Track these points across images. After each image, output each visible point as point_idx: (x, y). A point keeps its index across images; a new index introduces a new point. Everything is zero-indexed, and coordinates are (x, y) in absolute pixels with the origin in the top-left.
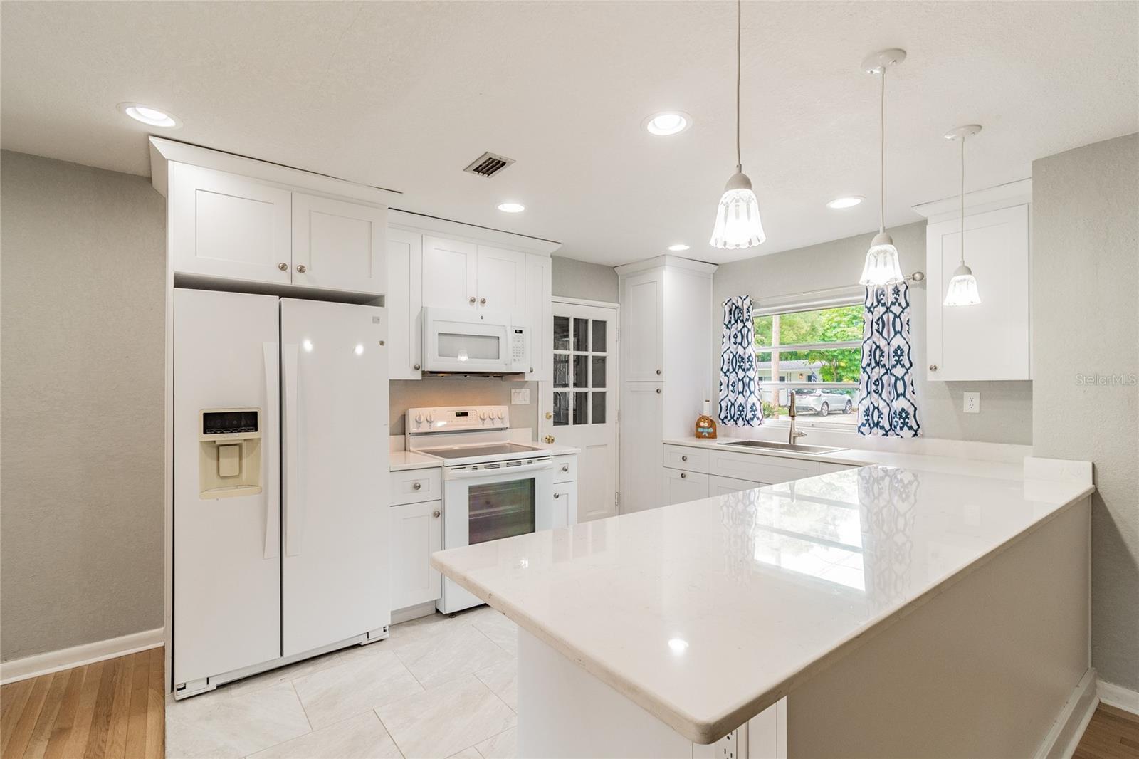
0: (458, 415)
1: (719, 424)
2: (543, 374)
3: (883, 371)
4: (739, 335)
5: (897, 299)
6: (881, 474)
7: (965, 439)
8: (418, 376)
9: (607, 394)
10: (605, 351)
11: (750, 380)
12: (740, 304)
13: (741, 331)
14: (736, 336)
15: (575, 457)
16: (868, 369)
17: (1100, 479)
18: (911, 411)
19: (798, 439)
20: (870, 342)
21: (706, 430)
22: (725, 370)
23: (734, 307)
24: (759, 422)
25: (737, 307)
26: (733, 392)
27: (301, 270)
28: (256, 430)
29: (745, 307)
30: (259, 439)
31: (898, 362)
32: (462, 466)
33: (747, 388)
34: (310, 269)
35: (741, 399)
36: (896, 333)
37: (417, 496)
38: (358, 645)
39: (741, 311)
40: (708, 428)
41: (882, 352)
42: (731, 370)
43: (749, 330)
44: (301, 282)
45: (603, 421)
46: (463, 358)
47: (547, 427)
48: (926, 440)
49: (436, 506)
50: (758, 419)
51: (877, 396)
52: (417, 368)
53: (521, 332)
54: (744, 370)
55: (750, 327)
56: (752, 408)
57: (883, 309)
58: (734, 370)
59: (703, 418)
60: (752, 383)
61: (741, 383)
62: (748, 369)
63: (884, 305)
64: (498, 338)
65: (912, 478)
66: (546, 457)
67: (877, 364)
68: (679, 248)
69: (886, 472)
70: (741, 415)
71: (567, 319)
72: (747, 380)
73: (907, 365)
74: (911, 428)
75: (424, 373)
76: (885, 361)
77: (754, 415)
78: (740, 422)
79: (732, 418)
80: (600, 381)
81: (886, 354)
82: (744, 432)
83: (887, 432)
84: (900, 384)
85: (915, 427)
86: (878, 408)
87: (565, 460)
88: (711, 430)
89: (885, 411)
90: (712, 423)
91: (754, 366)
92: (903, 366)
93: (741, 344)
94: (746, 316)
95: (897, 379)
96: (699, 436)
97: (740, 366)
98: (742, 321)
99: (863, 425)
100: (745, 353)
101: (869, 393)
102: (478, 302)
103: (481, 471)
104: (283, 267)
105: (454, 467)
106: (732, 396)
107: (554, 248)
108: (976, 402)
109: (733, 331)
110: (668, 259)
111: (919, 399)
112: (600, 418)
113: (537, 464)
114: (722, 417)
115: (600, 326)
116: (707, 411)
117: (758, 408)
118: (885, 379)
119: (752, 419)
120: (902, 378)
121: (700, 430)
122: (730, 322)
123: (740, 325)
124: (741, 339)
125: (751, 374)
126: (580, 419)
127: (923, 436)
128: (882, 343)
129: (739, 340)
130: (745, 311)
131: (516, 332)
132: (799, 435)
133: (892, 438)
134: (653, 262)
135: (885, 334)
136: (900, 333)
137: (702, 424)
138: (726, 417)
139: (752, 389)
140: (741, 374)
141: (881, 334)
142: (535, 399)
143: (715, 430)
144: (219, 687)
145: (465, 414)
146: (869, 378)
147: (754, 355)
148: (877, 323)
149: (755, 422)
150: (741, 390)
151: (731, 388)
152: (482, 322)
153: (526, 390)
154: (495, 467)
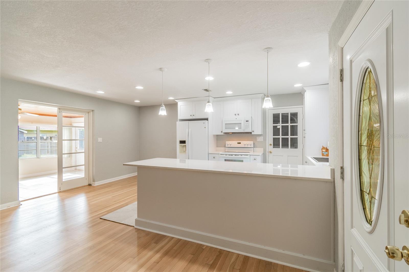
0: (238, 143)
8: (222, 134)
9: (298, 138)
10: (297, 123)
27: (194, 115)
28: (185, 143)
30: (186, 145)
32: (223, 155)
34: (195, 115)
45: (296, 148)
46: (237, 128)
47: (271, 148)
52: (221, 132)
53: (248, 121)
64: (241, 123)
66: (247, 155)
71: (279, 114)
75: (224, 133)
80: (295, 134)
87: (255, 157)
88: (327, 153)
96: (323, 155)
102: (237, 115)
103: (228, 156)
104: (191, 116)
113: (243, 156)
115: (294, 114)
121: (323, 153)
131: (246, 121)
137: (323, 150)
142: (265, 140)
145: (240, 143)
152: (236, 120)
153: (262, 137)
154: (232, 155)
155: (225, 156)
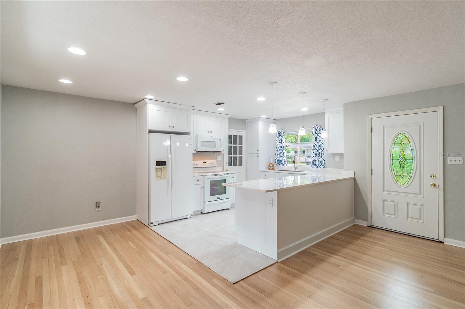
0: (203, 163)
1: (275, 166)
2: (226, 152)
3: (317, 151)
4: (281, 140)
5: (320, 132)
6: (316, 178)
7: (336, 168)
8: (195, 152)
9: (243, 157)
10: (242, 144)
11: (284, 153)
12: (281, 132)
13: (281, 139)
14: (280, 141)
15: (236, 174)
16: (313, 150)
17: (355, 175)
18: (323, 161)
19: (296, 169)
20: (313, 143)
21: (271, 167)
22: (277, 150)
23: (279, 132)
24: (286, 165)
25: (280, 132)
26: (279, 156)
27: (173, 127)
28: (166, 165)
29: (282, 132)
30: (167, 167)
31: (320, 148)
32: (208, 175)
33: (283, 155)
34: (175, 127)
35: (281, 158)
36: (320, 141)
37: (198, 183)
38: (186, 218)
39: (281, 134)
40: (272, 167)
41: (316, 146)
42: (278, 150)
43: (283, 139)
44: (173, 130)
45: (242, 165)
47: (226, 166)
48: (327, 168)
49: (202, 186)
50: (286, 164)
51: (315, 157)
52: (195, 150)
53: (221, 140)
54: (282, 150)
55: (284, 138)
56: (284, 161)
57: (317, 135)
58: (279, 150)
59: (271, 164)
60: (284, 154)
61: (281, 154)
62: (283, 150)
63: (317, 133)
64: (215, 142)
65: (323, 179)
66: (228, 174)
67: (315, 149)
68: (264, 116)
69: (317, 177)
70: (281, 163)
71: (232, 135)
72: (283, 153)
73: (322, 149)
74: (323, 165)
75: (197, 151)
76: (317, 148)
77: (285, 163)
78: (281, 165)
79: (279, 164)
80: (241, 153)
81: (317, 146)
82: (282, 168)
83: (318, 167)
84: (320, 154)
85: (324, 165)
86: (315, 160)
87: (233, 175)
88: (273, 167)
89: (317, 161)
90: (273, 165)
91: (285, 149)
92: (321, 149)
93: (281, 143)
94: (282, 135)
95: (320, 153)
96: (269, 169)
97: (281, 149)
98: (281, 136)
99: (312, 165)
100: (282, 145)
101: (313, 156)
102: (210, 132)
103: (213, 177)
104: (170, 127)
105: (207, 176)
106: (279, 158)
107: (229, 116)
108: (338, 159)
109: (279, 139)
110: (260, 119)
111: (325, 158)
112: (241, 164)
113: (226, 175)
114: (276, 163)
115: (241, 137)
116: (272, 162)
117: (286, 161)
118: (317, 153)
119: (284, 164)
120: (321, 153)
121: (270, 167)
122: (278, 136)
123: (281, 137)
124: (281, 141)
125: (284, 151)
126: (235, 164)
127: (326, 168)
128: (316, 143)
129: (281, 142)
130: (282, 133)
132: (296, 168)
133: (319, 168)
134: (257, 119)
135: (317, 141)
136: (321, 141)
137: (270, 166)
138: (277, 164)
139: (284, 156)
140: (281, 151)
141: (316, 141)
142: (223, 159)
143: (274, 167)
144: (159, 224)
145: (205, 163)
146: (314, 152)
147: (285, 146)
148: (315, 138)
149: (285, 165)
150: (281, 156)
151: (278, 155)
152: (211, 137)
153: (221, 156)
154: (216, 176)
155: (210, 176)
